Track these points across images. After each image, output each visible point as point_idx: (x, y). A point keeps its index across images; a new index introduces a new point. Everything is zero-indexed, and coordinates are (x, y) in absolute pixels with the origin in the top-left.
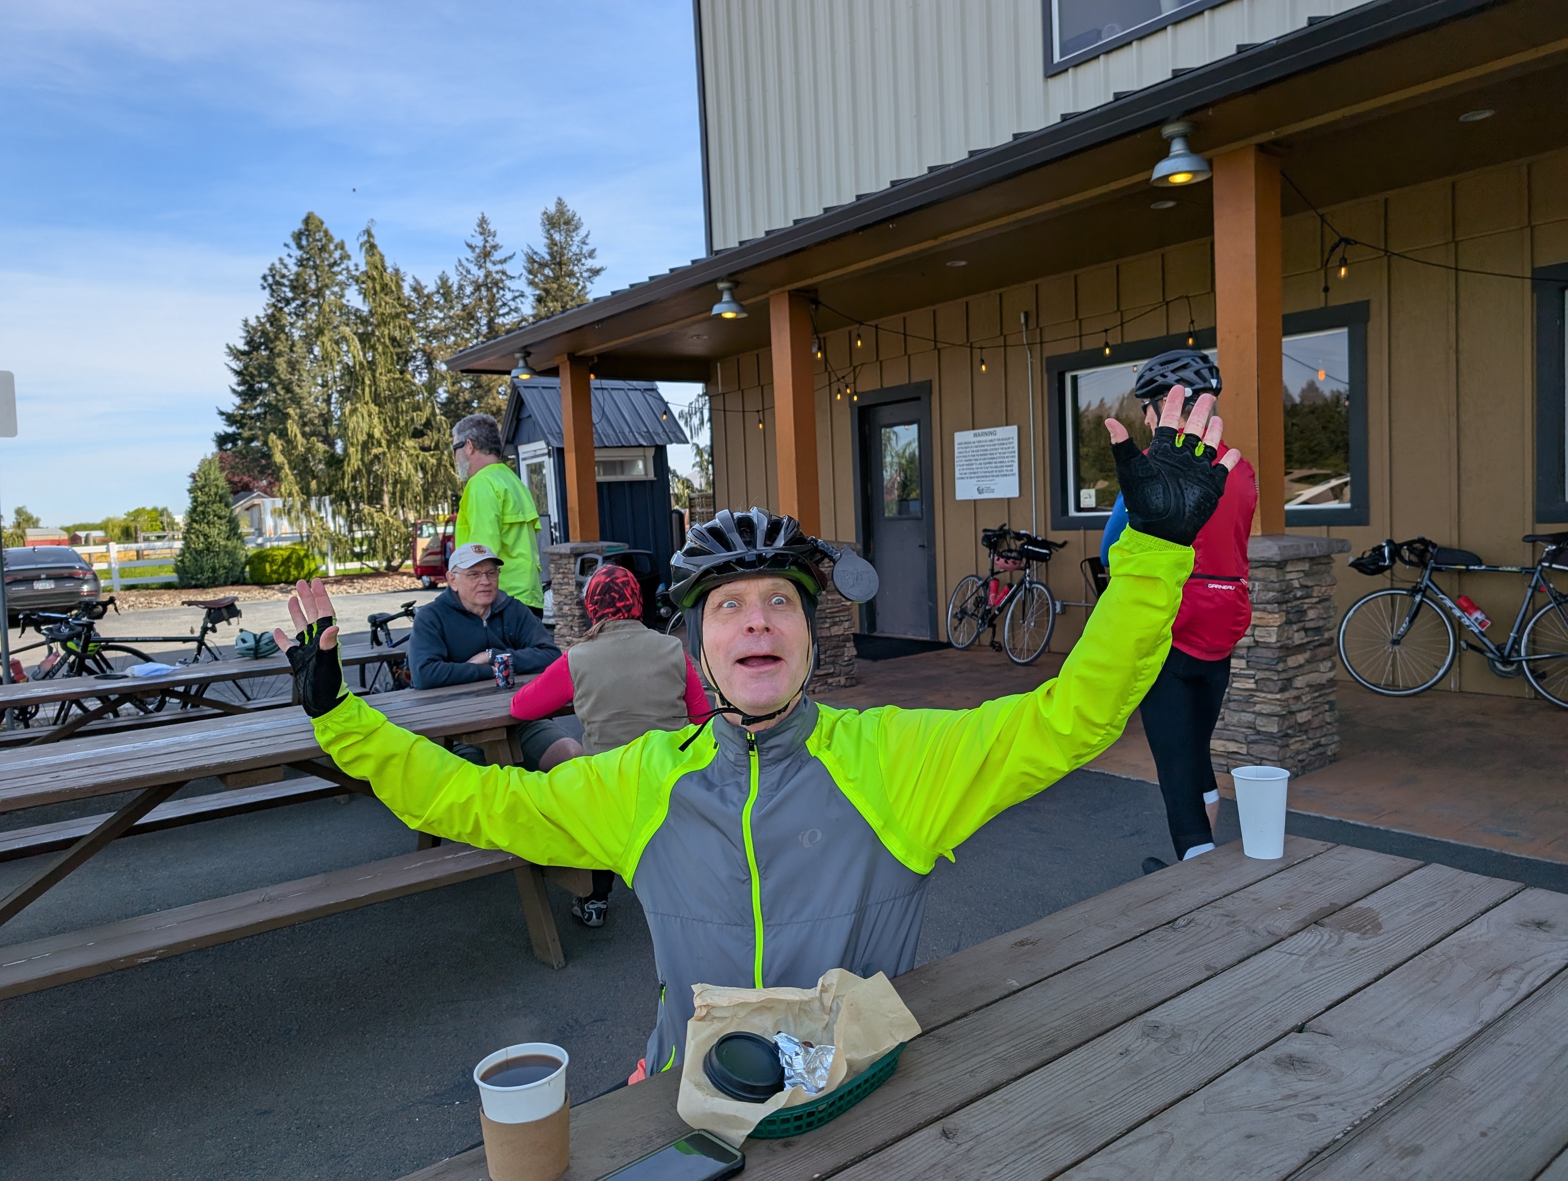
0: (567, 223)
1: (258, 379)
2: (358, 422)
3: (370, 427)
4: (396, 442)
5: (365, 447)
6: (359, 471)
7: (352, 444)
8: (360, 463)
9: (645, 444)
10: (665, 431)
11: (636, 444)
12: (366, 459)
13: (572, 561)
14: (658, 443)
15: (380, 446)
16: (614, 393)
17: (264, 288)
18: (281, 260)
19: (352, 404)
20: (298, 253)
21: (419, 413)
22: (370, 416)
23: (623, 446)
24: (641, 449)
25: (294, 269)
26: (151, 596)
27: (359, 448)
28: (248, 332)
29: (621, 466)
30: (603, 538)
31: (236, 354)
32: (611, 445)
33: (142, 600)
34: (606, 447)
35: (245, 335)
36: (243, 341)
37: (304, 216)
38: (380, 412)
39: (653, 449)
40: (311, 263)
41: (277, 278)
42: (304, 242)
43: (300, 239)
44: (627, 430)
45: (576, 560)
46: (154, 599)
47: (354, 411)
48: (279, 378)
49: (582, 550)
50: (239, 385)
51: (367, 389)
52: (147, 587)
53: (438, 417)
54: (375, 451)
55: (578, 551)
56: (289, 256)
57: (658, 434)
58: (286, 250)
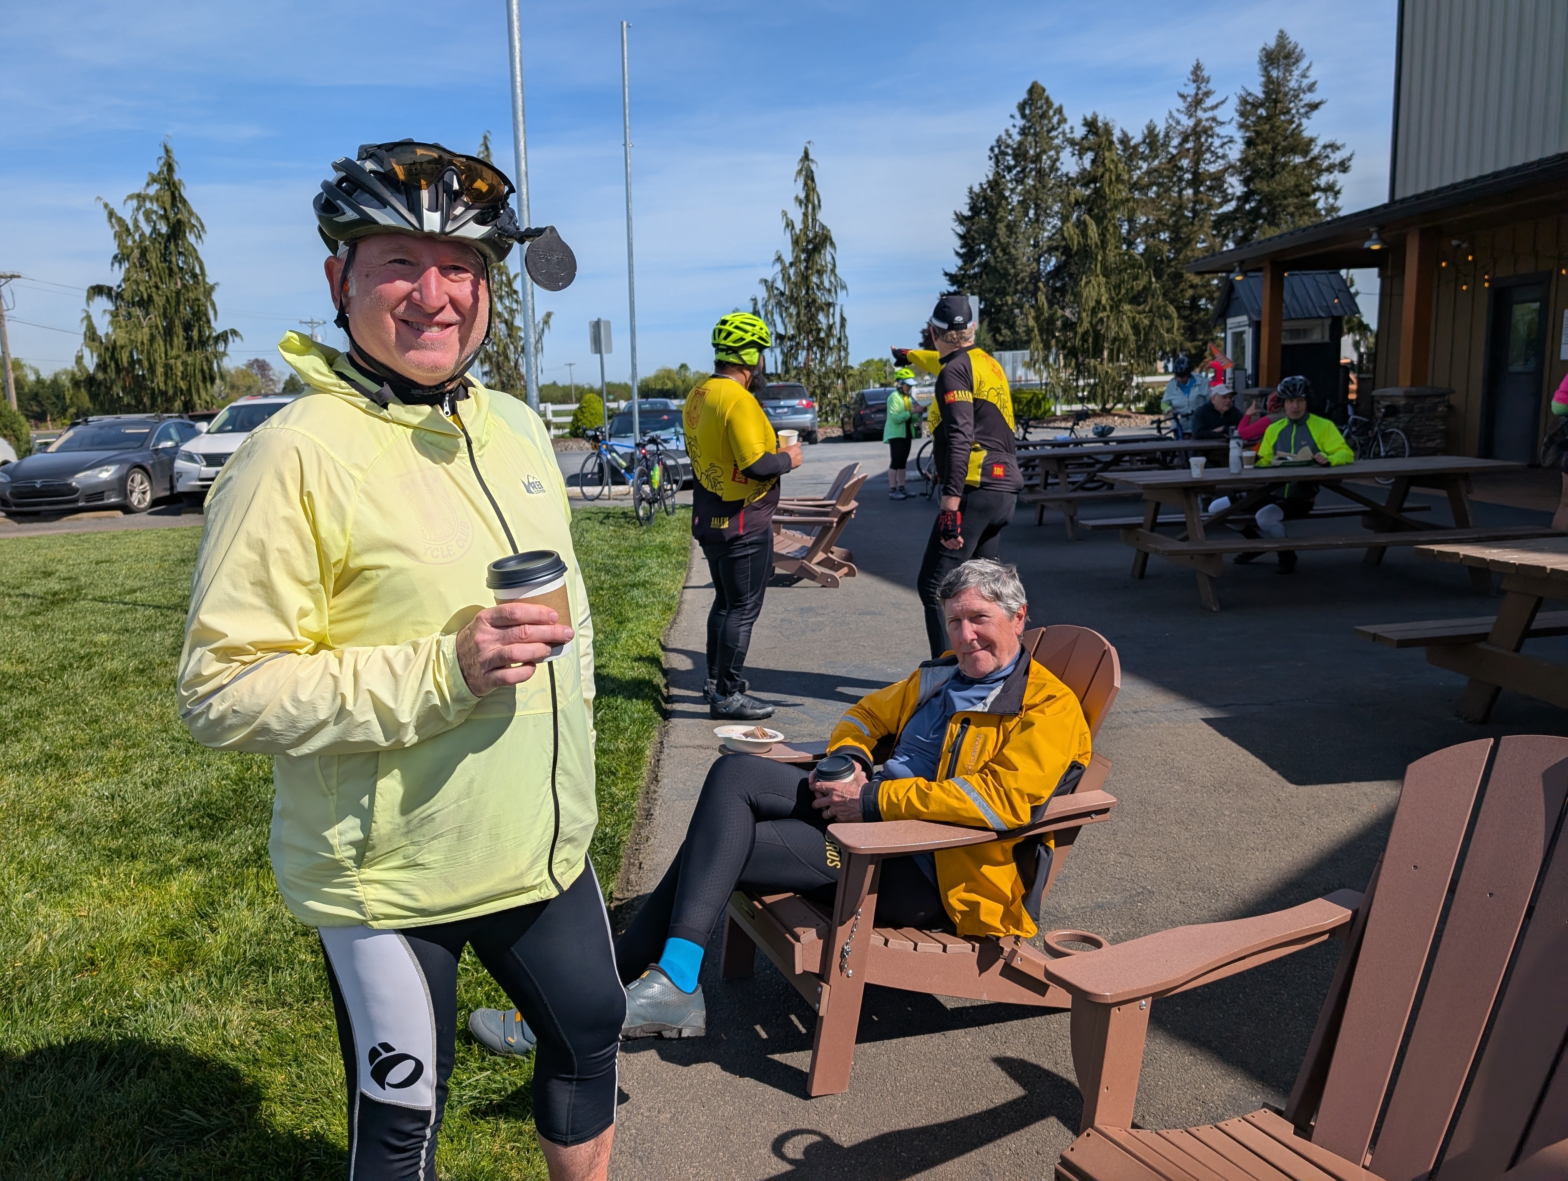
0: (1288, 56)
1: (978, 242)
2: (1090, 292)
3: (1099, 295)
4: (1117, 307)
5: (1094, 311)
6: (1087, 331)
7: (1084, 310)
8: (1089, 325)
10: (1341, 305)
11: (1317, 316)
12: (1094, 322)
14: (1335, 315)
15: (1105, 310)
16: (1304, 278)
17: (991, 158)
18: (1007, 131)
19: (1086, 277)
20: (1021, 122)
22: (1099, 286)
23: (1305, 318)
24: (1321, 320)
25: (1017, 138)
27: (1089, 313)
28: (972, 198)
29: (1303, 332)
31: (961, 219)
32: (1297, 317)
34: (1293, 319)
35: (969, 201)
36: (967, 207)
37: (1028, 86)
38: (1107, 283)
39: (1331, 319)
40: (1032, 131)
41: (1003, 148)
42: (1027, 112)
43: (1024, 109)
47: (1087, 283)
48: (999, 241)
50: (962, 247)
51: (1099, 265)
54: (1100, 315)
56: (1014, 126)
57: (1335, 308)
58: (1012, 121)
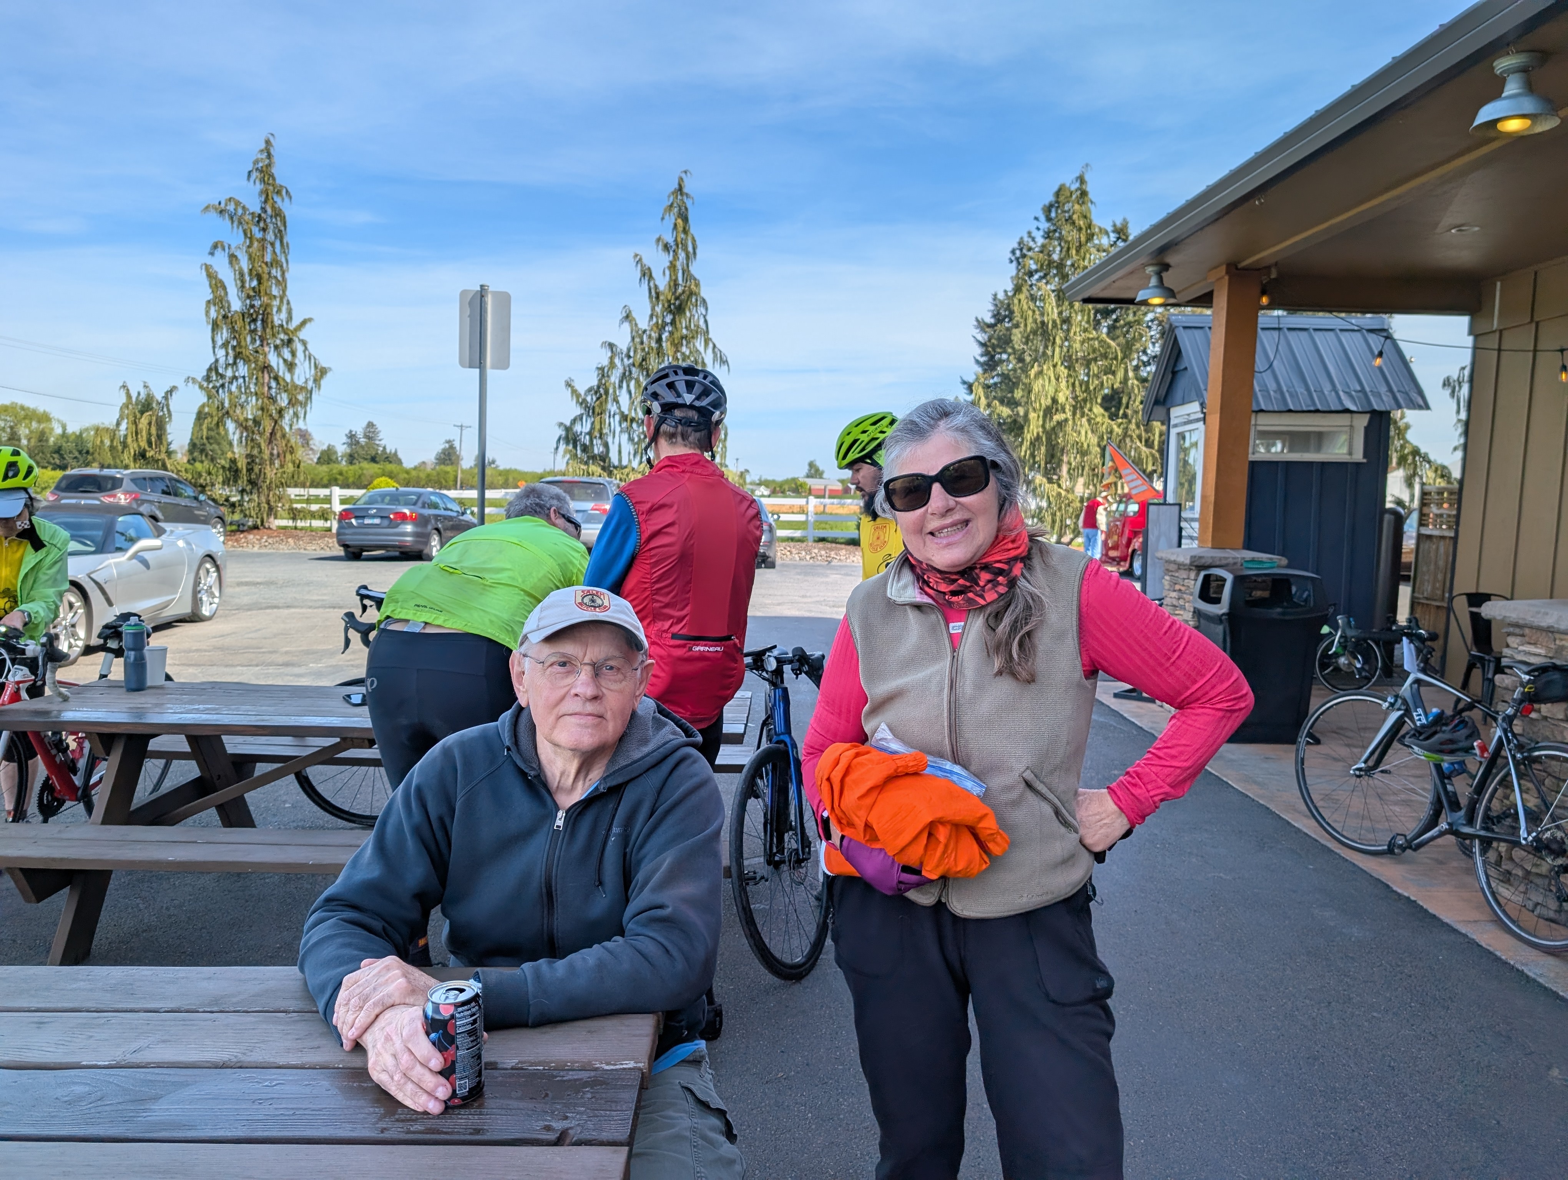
1: (998, 350)
2: (1043, 386)
3: (1056, 391)
4: (1082, 408)
5: (1048, 412)
6: (1038, 438)
7: (1034, 410)
8: (1041, 430)
9: (1353, 408)
10: (1390, 390)
11: (1340, 408)
12: (1047, 426)
13: (1193, 575)
14: (1376, 408)
15: (1064, 412)
16: (1318, 336)
17: (1011, 261)
18: (1029, 233)
19: (1039, 366)
20: (1045, 225)
21: (1110, 376)
22: (1057, 379)
23: (1317, 411)
24: (1348, 415)
25: (1040, 241)
26: (831, 549)
27: (1041, 414)
28: (996, 305)
29: (1318, 439)
30: (1249, 545)
31: (982, 326)
32: (1299, 409)
33: (823, 552)
34: (1290, 411)
35: (992, 308)
36: (990, 314)
37: (1056, 188)
38: (1069, 376)
39: (1368, 416)
40: (1057, 235)
41: (1025, 251)
42: (1053, 215)
43: (1050, 211)
44: (1327, 389)
45: (1197, 575)
46: (833, 554)
47: (1040, 373)
48: (1013, 348)
49: (1209, 562)
50: (982, 355)
51: (1057, 350)
52: (834, 541)
53: (1130, 382)
54: (1058, 417)
55: (1202, 562)
56: (1038, 229)
57: (1378, 395)
58: (1036, 223)
